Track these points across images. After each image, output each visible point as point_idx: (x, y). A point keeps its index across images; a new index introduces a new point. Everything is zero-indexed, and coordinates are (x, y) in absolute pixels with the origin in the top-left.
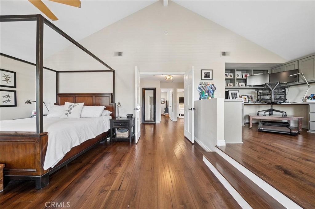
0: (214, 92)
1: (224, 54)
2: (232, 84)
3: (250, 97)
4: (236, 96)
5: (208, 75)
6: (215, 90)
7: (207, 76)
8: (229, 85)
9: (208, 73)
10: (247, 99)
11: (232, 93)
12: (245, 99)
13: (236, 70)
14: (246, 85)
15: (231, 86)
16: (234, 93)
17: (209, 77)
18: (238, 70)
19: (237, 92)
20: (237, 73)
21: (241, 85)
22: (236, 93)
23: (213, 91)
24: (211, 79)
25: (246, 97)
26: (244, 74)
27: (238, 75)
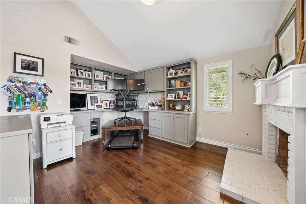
0: (47, 97)
1: (69, 40)
2: (90, 86)
3: (113, 102)
4: (96, 101)
5: (33, 66)
6: (49, 93)
7: (30, 67)
8: (86, 86)
9: (33, 62)
10: (108, 104)
11: (91, 97)
12: (106, 104)
13: (93, 69)
14: (106, 88)
15: (88, 87)
16: (94, 97)
17: (35, 69)
18: (95, 69)
19: (98, 95)
20: (97, 73)
21: (101, 88)
22: (97, 97)
23: (45, 95)
24: (41, 74)
25: (108, 102)
26: (105, 76)
27: (98, 75)
